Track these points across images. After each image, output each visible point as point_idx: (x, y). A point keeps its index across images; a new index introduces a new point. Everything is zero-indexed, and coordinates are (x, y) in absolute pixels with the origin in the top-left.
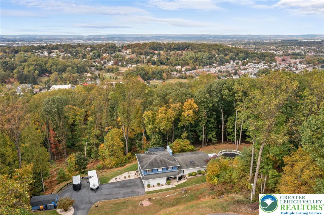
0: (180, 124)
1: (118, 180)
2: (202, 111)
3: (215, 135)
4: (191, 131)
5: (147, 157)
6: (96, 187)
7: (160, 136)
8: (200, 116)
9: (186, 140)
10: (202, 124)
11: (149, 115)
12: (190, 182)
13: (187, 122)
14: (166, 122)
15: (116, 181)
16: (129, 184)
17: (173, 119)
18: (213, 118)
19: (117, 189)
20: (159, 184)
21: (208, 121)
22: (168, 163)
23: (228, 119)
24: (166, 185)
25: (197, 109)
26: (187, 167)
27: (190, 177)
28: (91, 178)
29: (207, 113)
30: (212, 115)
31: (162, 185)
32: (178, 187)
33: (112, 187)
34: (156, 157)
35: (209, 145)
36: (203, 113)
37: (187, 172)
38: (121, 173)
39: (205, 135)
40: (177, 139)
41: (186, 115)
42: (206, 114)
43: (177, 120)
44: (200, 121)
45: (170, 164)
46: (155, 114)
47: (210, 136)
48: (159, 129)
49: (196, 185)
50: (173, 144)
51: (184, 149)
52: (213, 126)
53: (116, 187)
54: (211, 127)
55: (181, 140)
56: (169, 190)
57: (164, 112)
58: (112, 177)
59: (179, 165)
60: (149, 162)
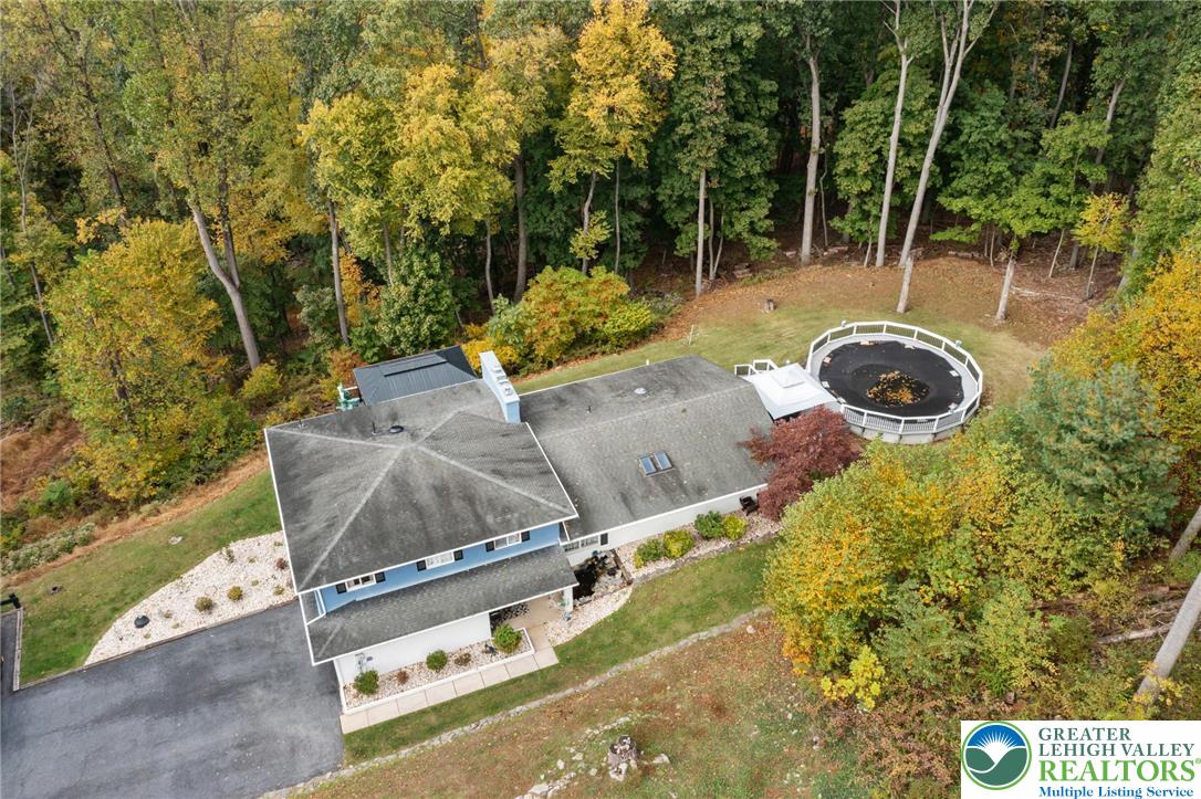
0: (559, 173)
1: (160, 631)
2: (700, 80)
3: (766, 217)
4: (628, 206)
5: (345, 460)
7: (435, 257)
8: (686, 109)
9: (600, 273)
10: (696, 165)
11: (339, 128)
12: (656, 611)
13: (602, 155)
14: (461, 174)
15: (136, 641)
16: (226, 671)
17: (514, 146)
18: (760, 117)
19: (137, 725)
20: (437, 662)
21: (733, 140)
23: (848, 114)
25: (666, 72)
26: (631, 508)
27: (651, 569)
29: (730, 91)
30: (756, 96)
31: (464, 660)
32: (578, 657)
34: (405, 458)
35: (726, 274)
36: (705, 91)
37: (626, 536)
38: (181, 563)
39: (707, 220)
40: (547, 274)
41: (595, 116)
42: (719, 97)
43: (540, 147)
44: (684, 142)
45: (507, 510)
46: (383, 119)
47: (738, 228)
48: (425, 221)
49: (693, 638)
50: (522, 306)
51: (594, 330)
52: (756, 170)
54: (749, 177)
55: (572, 275)
56: (514, 702)
57: (441, 101)
58: (117, 607)
59: (577, 515)
60: (357, 510)
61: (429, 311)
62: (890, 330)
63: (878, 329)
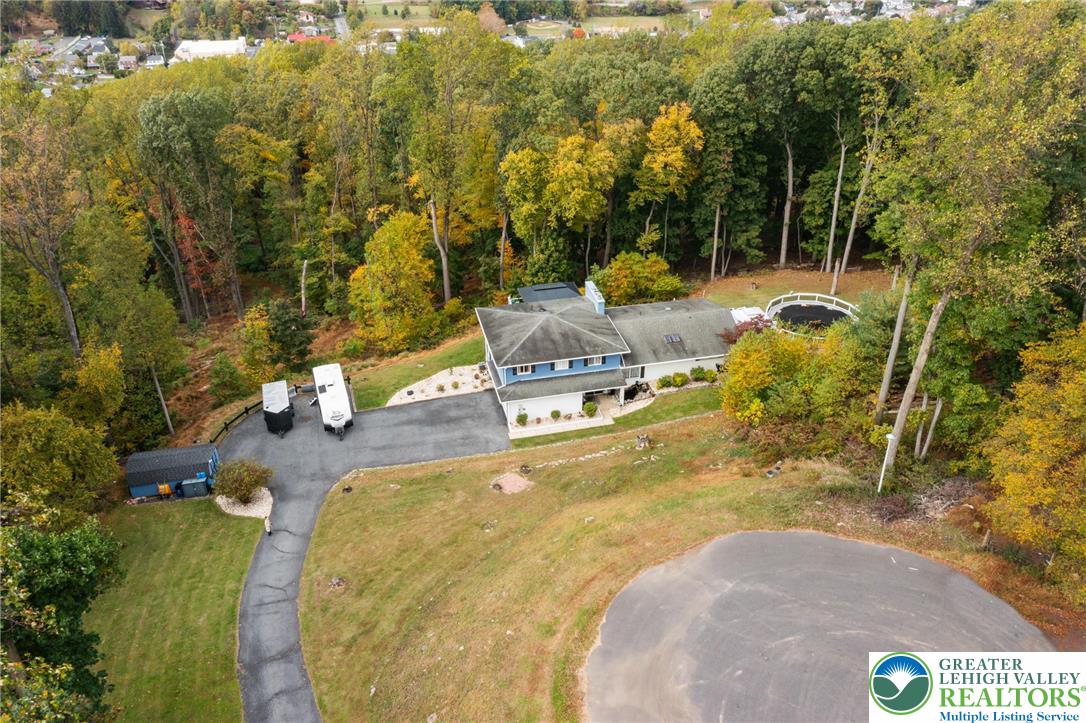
0: (635, 199)
1: (418, 397)
2: (718, 152)
3: (757, 237)
4: (673, 223)
5: (518, 320)
6: (342, 423)
7: (561, 240)
8: (709, 168)
9: (653, 257)
10: (714, 201)
11: (521, 165)
12: (666, 408)
13: (659, 190)
14: (583, 193)
15: (409, 400)
16: (453, 413)
17: (611, 180)
18: (755, 176)
19: (415, 428)
20: (556, 415)
21: (737, 188)
22: (589, 343)
23: (812, 178)
24: (582, 416)
25: (699, 146)
26: (657, 356)
27: (665, 391)
28: (325, 391)
29: (736, 159)
30: (754, 164)
31: (569, 417)
32: (623, 423)
33: (396, 421)
34: (548, 320)
35: (732, 272)
36: (721, 158)
37: (654, 372)
38: (425, 374)
39: (720, 236)
40: (623, 255)
41: (657, 167)
42: (729, 162)
43: (624, 185)
44: (708, 187)
45: (596, 346)
46: (543, 163)
47: (739, 242)
48: (559, 219)
49: (683, 419)
50: (606, 271)
51: (647, 289)
52: (752, 207)
53: (410, 422)
54: (747, 211)
55: (636, 256)
56: (592, 435)
57: (576, 154)
58: (397, 387)
59: (630, 352)
60: (524, 339)
61: (553, 271)
62: (820, 299)
63: (814, 298)
